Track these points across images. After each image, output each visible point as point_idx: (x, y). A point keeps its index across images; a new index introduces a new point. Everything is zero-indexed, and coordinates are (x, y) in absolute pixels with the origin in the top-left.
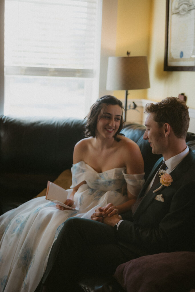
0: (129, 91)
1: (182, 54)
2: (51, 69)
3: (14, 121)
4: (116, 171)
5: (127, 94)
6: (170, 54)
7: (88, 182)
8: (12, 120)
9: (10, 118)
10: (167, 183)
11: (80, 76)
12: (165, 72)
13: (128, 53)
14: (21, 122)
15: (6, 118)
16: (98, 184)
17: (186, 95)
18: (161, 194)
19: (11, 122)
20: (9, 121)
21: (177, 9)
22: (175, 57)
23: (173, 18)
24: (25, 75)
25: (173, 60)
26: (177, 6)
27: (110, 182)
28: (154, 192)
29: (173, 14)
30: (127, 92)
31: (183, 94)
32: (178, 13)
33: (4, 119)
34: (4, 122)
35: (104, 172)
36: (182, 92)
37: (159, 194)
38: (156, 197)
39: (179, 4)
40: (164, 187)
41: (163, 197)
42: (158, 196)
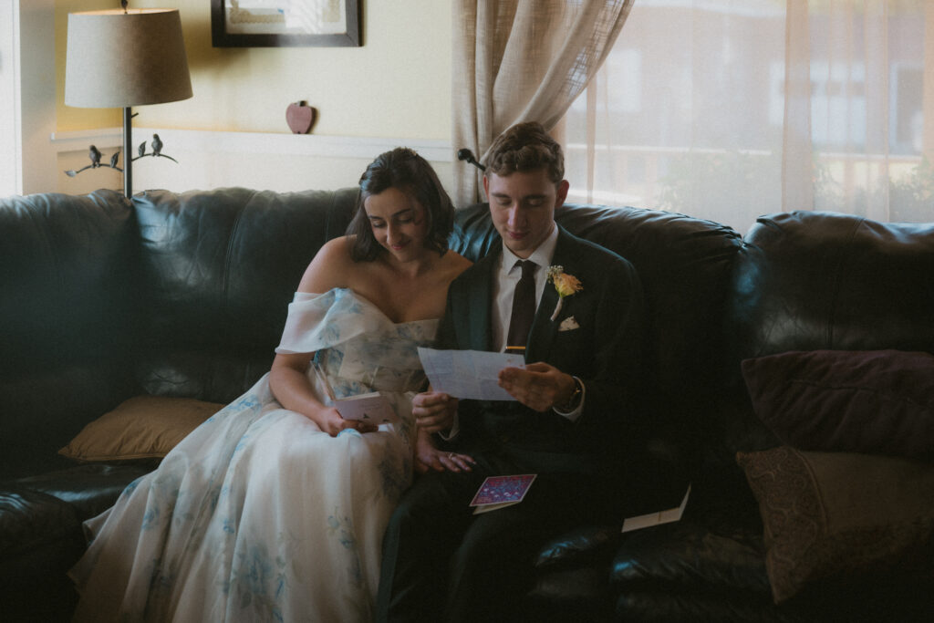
0: (137, 109)
5: (129, 116)
13: (124, 2)
18: (567, 318)
30: (129, 111)
36: (302, 100)
38: (561, 327)
41: (576, 320)
42: (563, 323)
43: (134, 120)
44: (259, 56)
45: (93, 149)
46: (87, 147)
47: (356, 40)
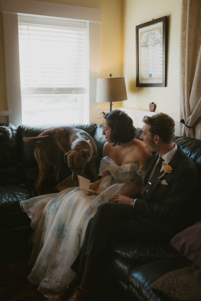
0: (113, 103)
1: (151, 75)
2: (54, 88)
3: (33, 129)
4: (131, 165)
5: (111, 105)
6: (141, 74)
7: (112, 174)
8: (31, 128)
9: (29, 127)
10: (169, 171)
11: (75, 93)
12: (137, 88)
13: (111, 75)
14: (39, 129)
15: (26, 127)
16: (118, 174)
17: (155, 103)
18: (164, 179)
19: (31, 130)
20: (30, 129)
21: (145, 43)
22: (145, 77)
23: (142, 50)
24: (35, 94)
25: (143, 79)
26: (145, 41)
27: (126, 173)
28: (159, 178)
29: (142, 47)
30: (111, 103)
31: (153, 103)
32: (146, 46)
33: (25, 128)
34: (25, 130)
35: (122, 166)
36: (153, 102)
37: (163, 179)
38: (161, 182)
39: (147, 39)
40: (167, 174)
41: (167, 181)
42: (163, 181)
43: (112, 106)
44: (146, 89)
45: (103, 112)
46: (102, 112)
47: (164, 86)
